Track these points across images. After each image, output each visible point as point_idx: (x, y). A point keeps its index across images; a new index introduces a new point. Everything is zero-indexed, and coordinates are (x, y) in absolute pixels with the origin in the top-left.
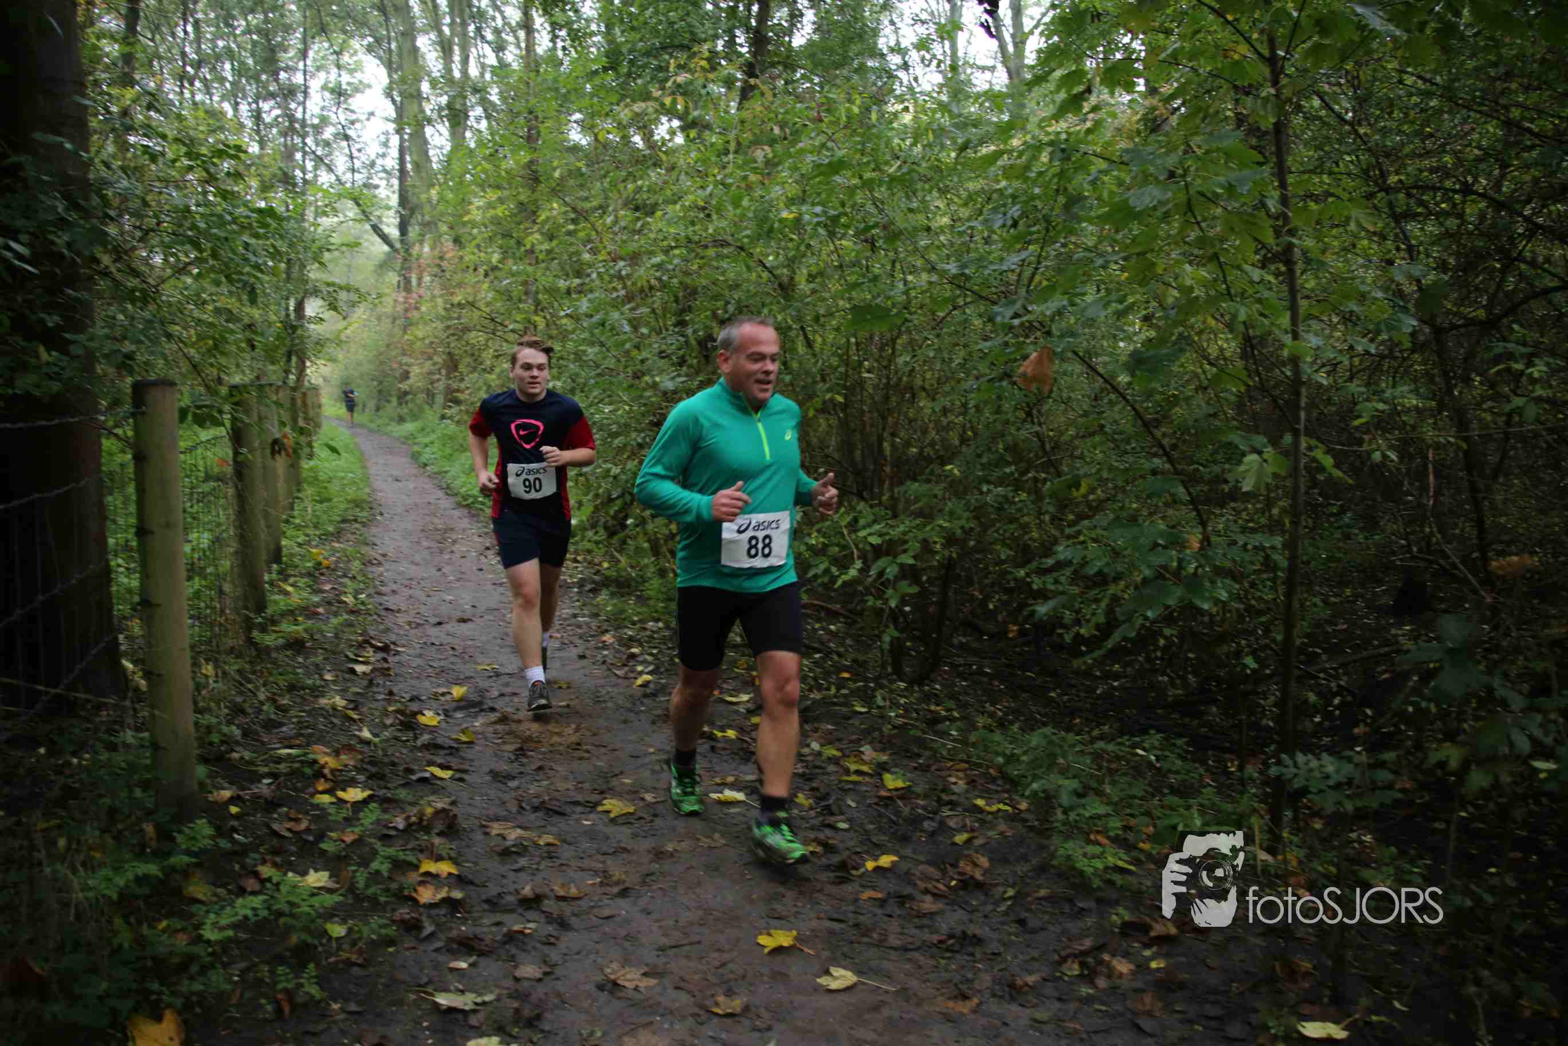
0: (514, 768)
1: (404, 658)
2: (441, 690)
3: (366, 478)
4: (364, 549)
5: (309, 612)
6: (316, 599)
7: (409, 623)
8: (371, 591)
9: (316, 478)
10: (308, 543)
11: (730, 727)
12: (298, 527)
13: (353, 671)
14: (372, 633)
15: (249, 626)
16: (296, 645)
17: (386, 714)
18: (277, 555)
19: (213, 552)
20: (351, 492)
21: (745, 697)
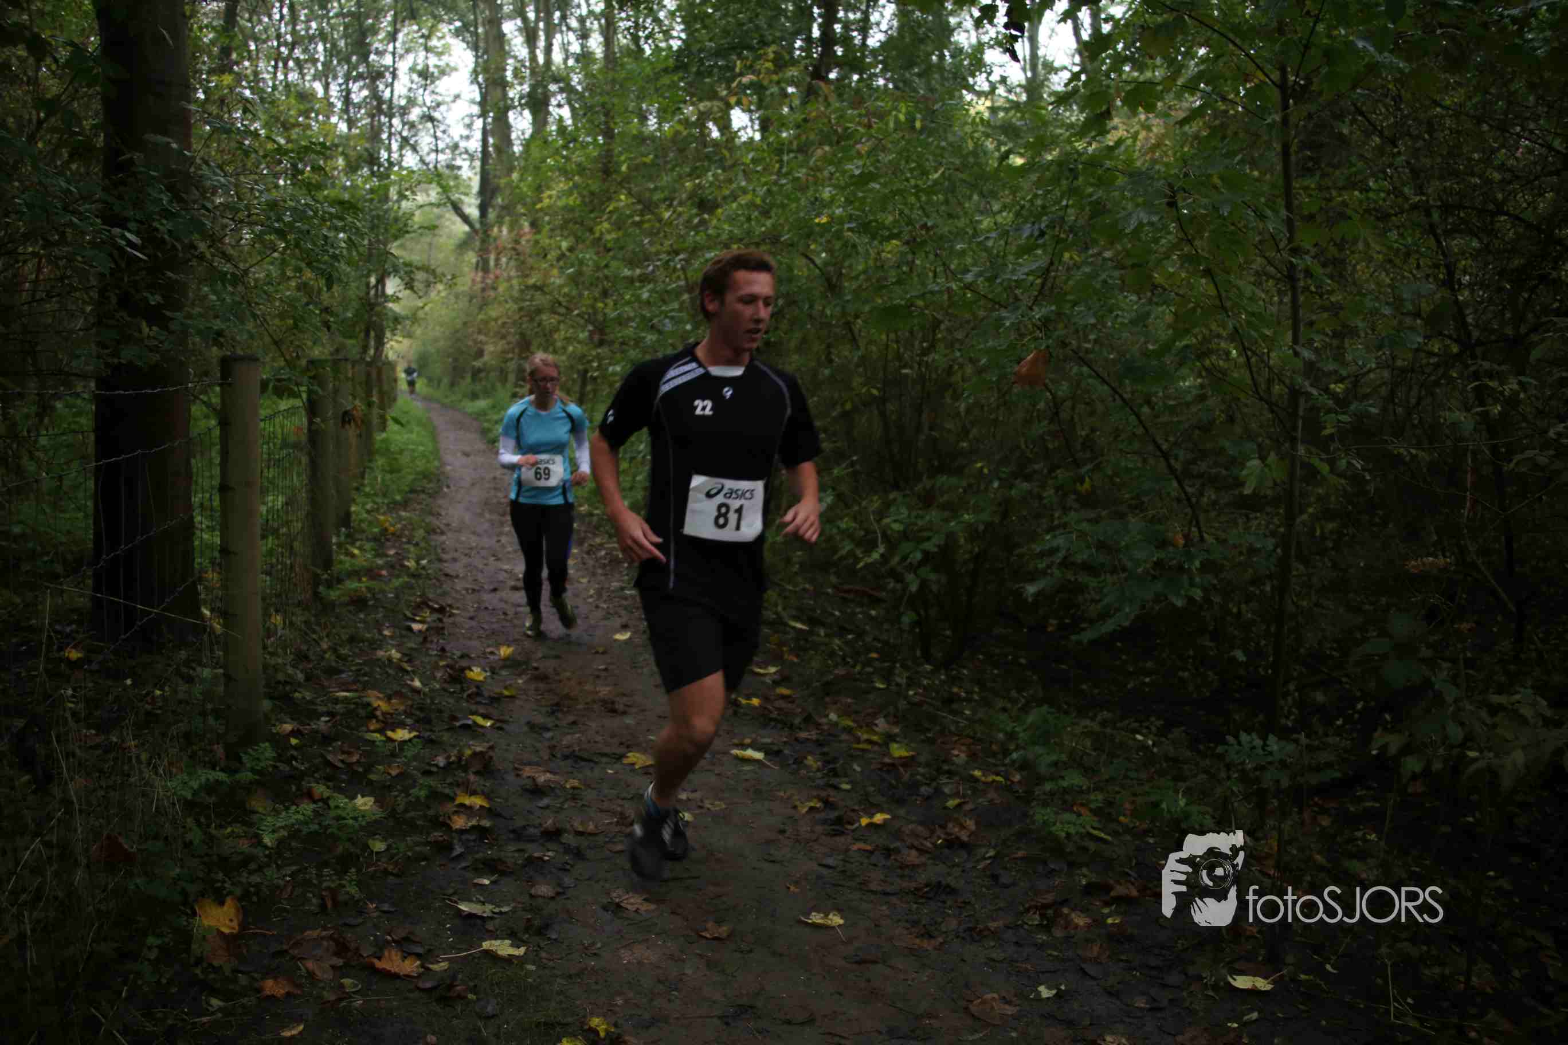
0: (549, 721)
1: (458, 619)
2: (489, 650)
3: (436, 452)
4: (429, 519)
5: (372, 573)
6: (380, 562)
7: (467, 589)
8: (433, 557)
9: (388, 450)
10: (377, 510)
11: (756, 696)
12: (367, 495)
13: (410, 629)
14: (431, 596)
15: (316, 582)
16: (359, 602)
17: (436, 667)
18: (346, 519)
19: (287, 513)
20: (421, 465)
21: (772, 670)
